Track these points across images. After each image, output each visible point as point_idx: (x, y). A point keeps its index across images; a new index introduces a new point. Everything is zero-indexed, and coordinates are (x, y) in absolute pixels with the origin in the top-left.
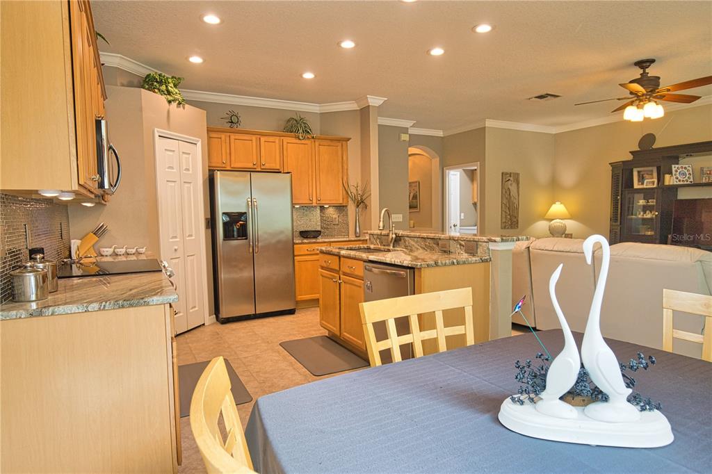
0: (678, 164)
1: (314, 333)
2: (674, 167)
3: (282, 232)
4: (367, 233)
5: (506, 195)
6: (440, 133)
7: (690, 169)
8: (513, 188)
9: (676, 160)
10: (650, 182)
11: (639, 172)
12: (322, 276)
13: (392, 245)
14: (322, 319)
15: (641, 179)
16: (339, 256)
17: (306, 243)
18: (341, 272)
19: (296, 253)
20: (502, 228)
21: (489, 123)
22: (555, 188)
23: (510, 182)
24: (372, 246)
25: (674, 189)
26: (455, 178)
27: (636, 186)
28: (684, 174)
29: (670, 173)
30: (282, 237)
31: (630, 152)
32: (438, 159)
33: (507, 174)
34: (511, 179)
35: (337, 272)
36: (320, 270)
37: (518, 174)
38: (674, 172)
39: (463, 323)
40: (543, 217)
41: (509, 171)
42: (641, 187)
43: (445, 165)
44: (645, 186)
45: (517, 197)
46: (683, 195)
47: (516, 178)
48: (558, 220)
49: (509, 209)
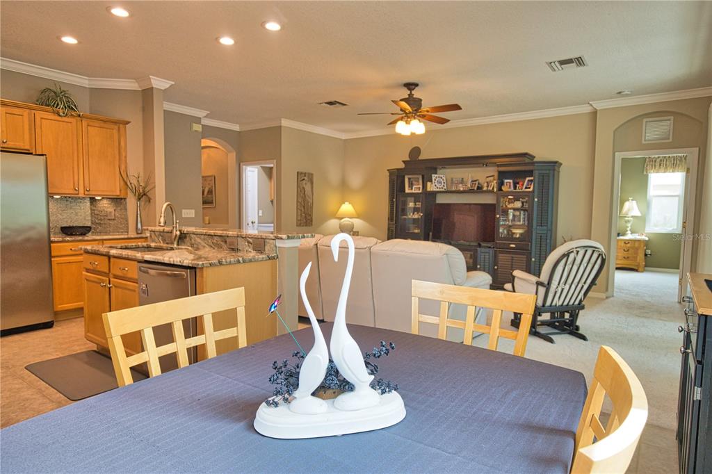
0: (436, 174)
1: (78, 348)
2: (434, 176)
3: (32, 228)
4: (147, 230)
5: (301, 193)
6: (236, 128)
7: (444, 178)
8: (308, 188)
9: (435, 171)
10: (417, 189)
11: (409, 179)
12: (87, 280)
13: (176, 243)
14: (87, 331)
15: (411, 185)
16: (109, 257)
17: (68, 241)
18: (111, 275)
19: (53, 254)
20: (297, 226)
21: (285, 123)
22: (344, 189)
23: (304, 182)
24: (153, 245)
25: (434, 194)
26: (252, 175)
27: (407, 191)
28: (441, 183)
29: (431, 181)
30: (32, 234)
31: (403, 161)
32: (235, 154)
33: (302, 173)
34: (306, 178)
35: (106, 275)
36: (84, 273)
37: (312, 174)
38: (433, 181)
39: (234, 324)
40: (335, 216)
41: (304, 171)
42: (410, 191)
43: (241, 161)
44: (413, 191)
45: (311, 196)
46: (441, 200)
47: (310, 177)
48: (347, 219)
49: (304, 207)
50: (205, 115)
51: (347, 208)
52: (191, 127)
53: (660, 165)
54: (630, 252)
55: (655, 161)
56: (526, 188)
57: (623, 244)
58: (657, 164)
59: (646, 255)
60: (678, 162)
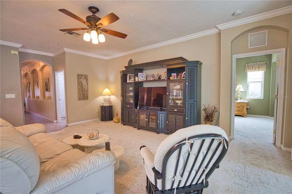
0: (142, 73)
2: (139, 74)
5: (80, 84)
6: (51, 55)
7: (145, 75)
8: (84, 82)
9: (141, 71)
11: (129, 76)
20: (78, 100)
21: (66, 50)
23: (82, 79)
25: (141, 83)
26: (60, 77)
27: (128, 81)
28: (143, 77)
29: (138, 76)
31: (124, 67)
32: (51, 67)
33: (80, 75)
34: (82, 77)
37: (87, 76)
38: (139, 76)
40: (101, 95)
41: (81, 74)
42: (129, 82)
43: (55, 70)
44: (130, 82)
45: (87, 86)
46: (146, 85)
47: (86, 77)
48: (107, 96)
49: (82, 91)
50: (20, 46)
51: (107, 91)
52: (10, 52)
53: (252, 68)
54: (240, 108)
55: (250, 66)
56: (183, 78)
57: (236, 104)
58: (251, 67)
59: (247, 109)
60: (261, 66)
